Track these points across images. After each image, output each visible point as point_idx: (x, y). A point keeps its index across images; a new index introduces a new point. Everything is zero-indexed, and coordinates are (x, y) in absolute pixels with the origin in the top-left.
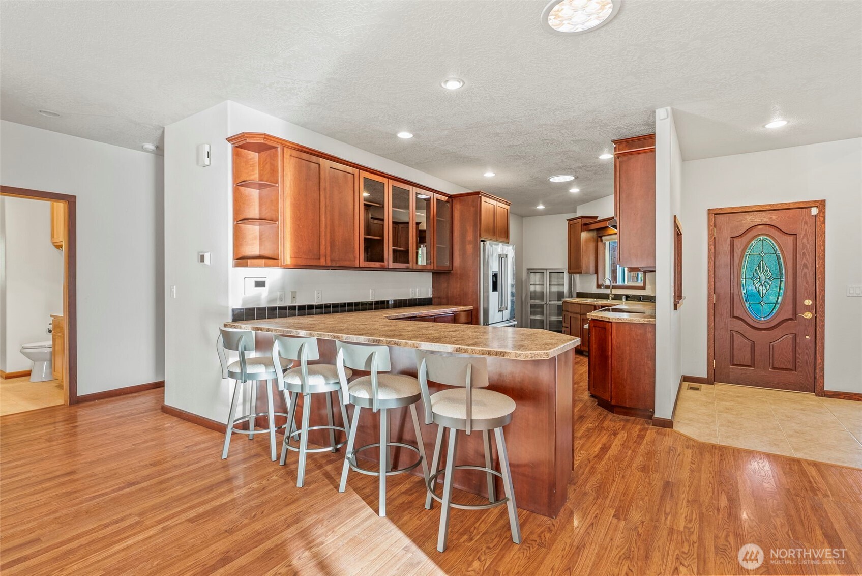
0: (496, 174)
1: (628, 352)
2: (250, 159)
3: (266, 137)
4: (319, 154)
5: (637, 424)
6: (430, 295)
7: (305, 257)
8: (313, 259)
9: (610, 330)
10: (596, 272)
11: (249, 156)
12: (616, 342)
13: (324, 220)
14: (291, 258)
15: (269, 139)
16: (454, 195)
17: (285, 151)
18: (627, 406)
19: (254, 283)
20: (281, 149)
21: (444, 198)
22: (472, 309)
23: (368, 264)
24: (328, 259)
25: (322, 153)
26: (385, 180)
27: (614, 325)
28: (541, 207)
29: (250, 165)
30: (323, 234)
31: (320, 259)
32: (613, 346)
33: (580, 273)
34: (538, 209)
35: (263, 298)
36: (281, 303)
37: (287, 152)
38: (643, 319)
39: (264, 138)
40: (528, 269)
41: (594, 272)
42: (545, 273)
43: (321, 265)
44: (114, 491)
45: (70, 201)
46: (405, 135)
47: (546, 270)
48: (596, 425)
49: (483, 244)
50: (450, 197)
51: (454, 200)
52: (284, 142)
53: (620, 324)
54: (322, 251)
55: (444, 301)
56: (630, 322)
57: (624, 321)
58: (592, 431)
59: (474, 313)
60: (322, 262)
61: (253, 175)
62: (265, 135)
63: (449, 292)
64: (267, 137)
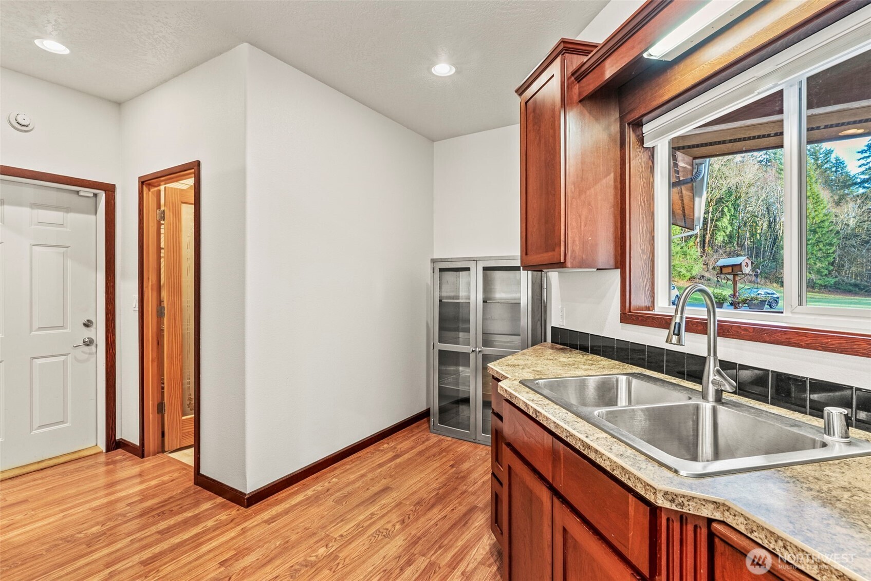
10: (621, 261)
33: (559, 265)
41: (612, 262)
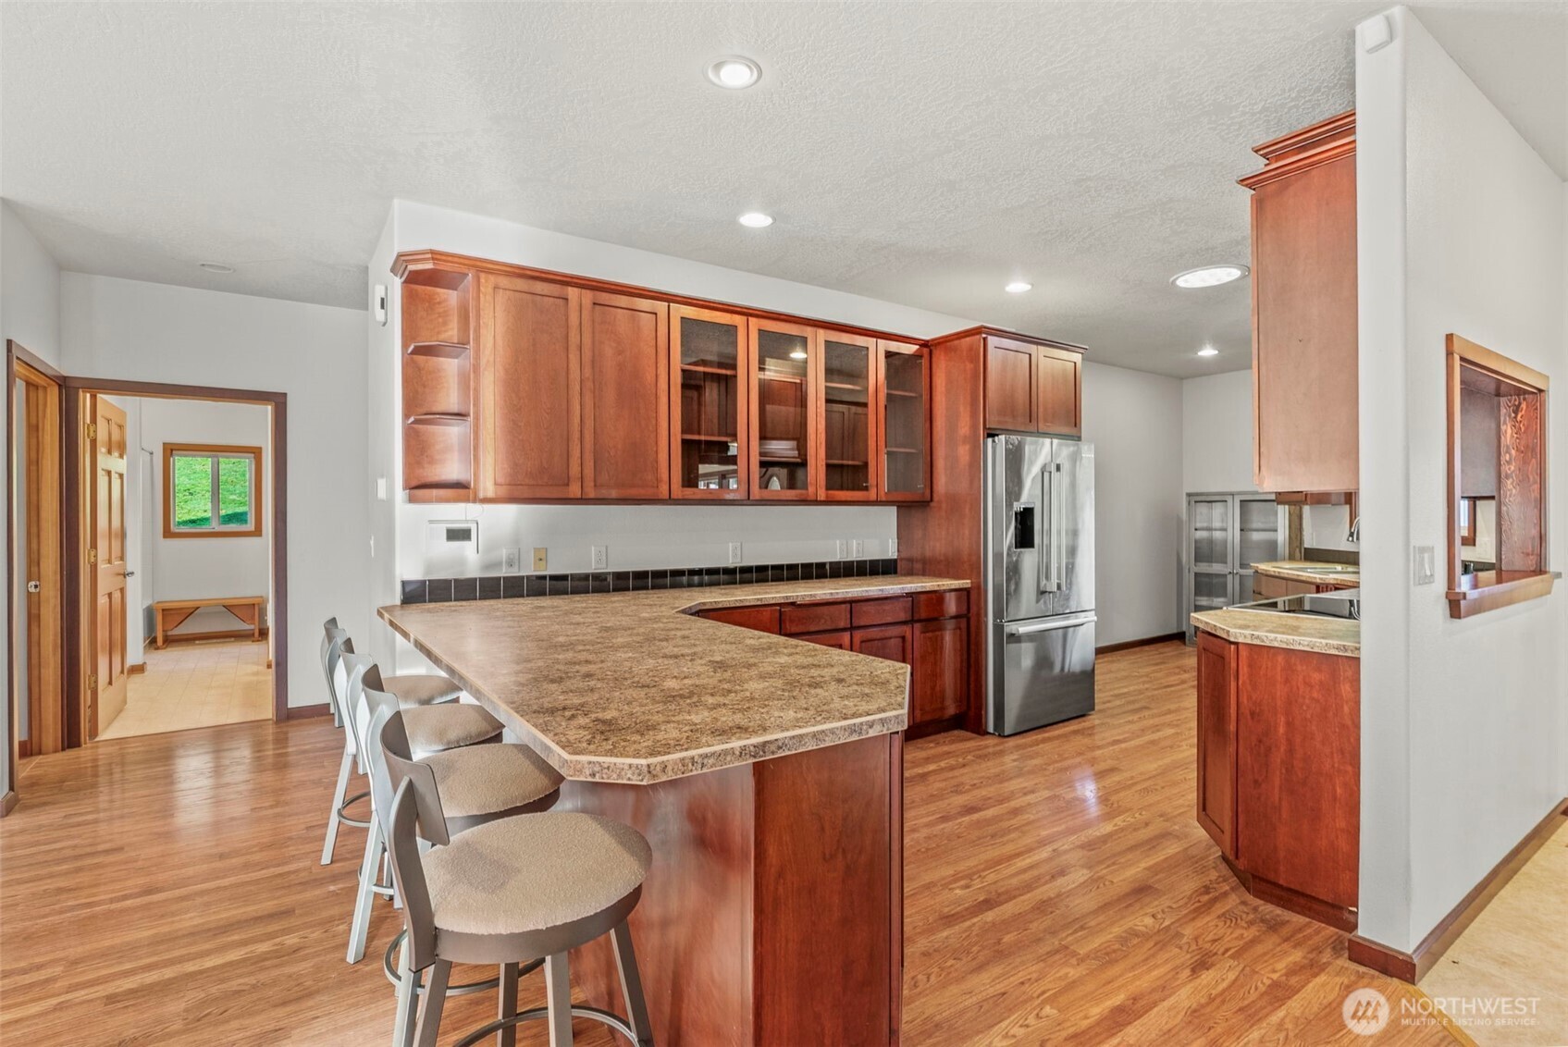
0: (1033, 285)
1: (1281, 730)
2: (439, 303)
3: (435, 256)
4: (565, 279)
5: (1295, 947)
6: (891, 553)
7: (532, 482)
8: (551, 485)
9: (1233, 665)
11: (436, 296)
12: (1250, 698)
13: (578, 407)
14: (496, 484)
15: (444, 261)
16: (933, 340)
17: (482, 280)
18: (1281, 882)
19: (445, 532)
20: (473, 276)
21: (909, 349)
22: (970, 586)
23: (694, 494)
24: (589, 484)
25: (572, 277)
26: (738, 320)
27: (1244, 653)
28: (1208, 352)
29: (439, 313)
30: (576, 435)
31: (568, 485)
32: (1242, 710)
34: (1201, 357)
35: (469, 561)
36: (511, 569)
37: (486, 281)
38: (1324, 641)
39: (433, 259)
40: (1189, 495)
42: (1230, 503)
43: (572, 496)
44: (112, 901)
45: (278, 401)
46: (755, 220)
47: (1233, 494)
48: (1167, 923)
49: (994, 441)
50: (925, 344)
51: (934, 351)
52: (479, 264)
53: (1258, 651)
54: (575, 469)
55: (918, 566)
56: (1284, 646)
57: (1268, 644)
58: (1135, 941)
59: (973, 596)
60: (575, 490)
61: (446, 331)
62: (432, 252)
63: (927, 547)
64: (439, 257)
